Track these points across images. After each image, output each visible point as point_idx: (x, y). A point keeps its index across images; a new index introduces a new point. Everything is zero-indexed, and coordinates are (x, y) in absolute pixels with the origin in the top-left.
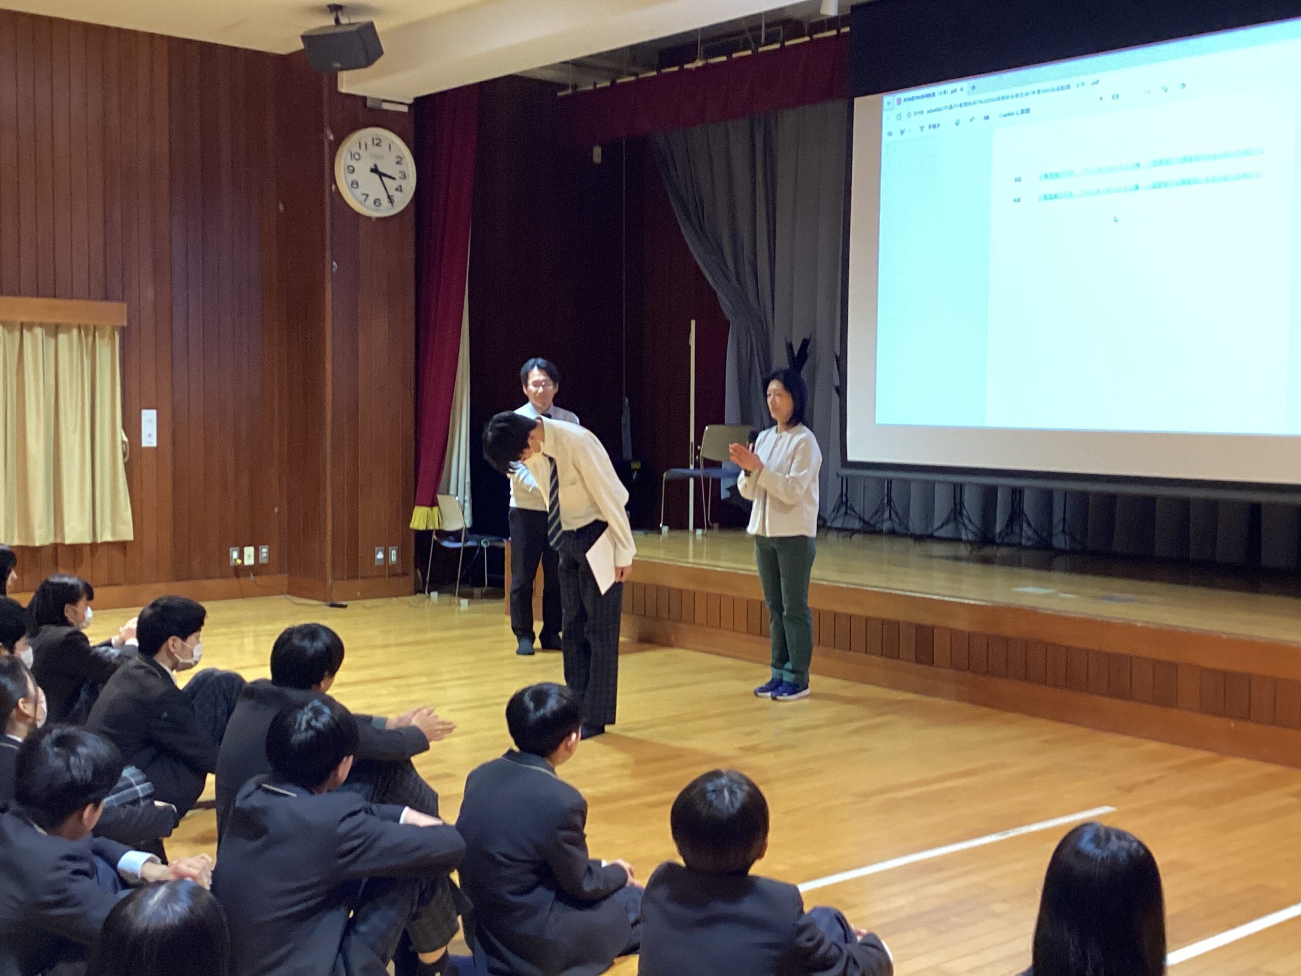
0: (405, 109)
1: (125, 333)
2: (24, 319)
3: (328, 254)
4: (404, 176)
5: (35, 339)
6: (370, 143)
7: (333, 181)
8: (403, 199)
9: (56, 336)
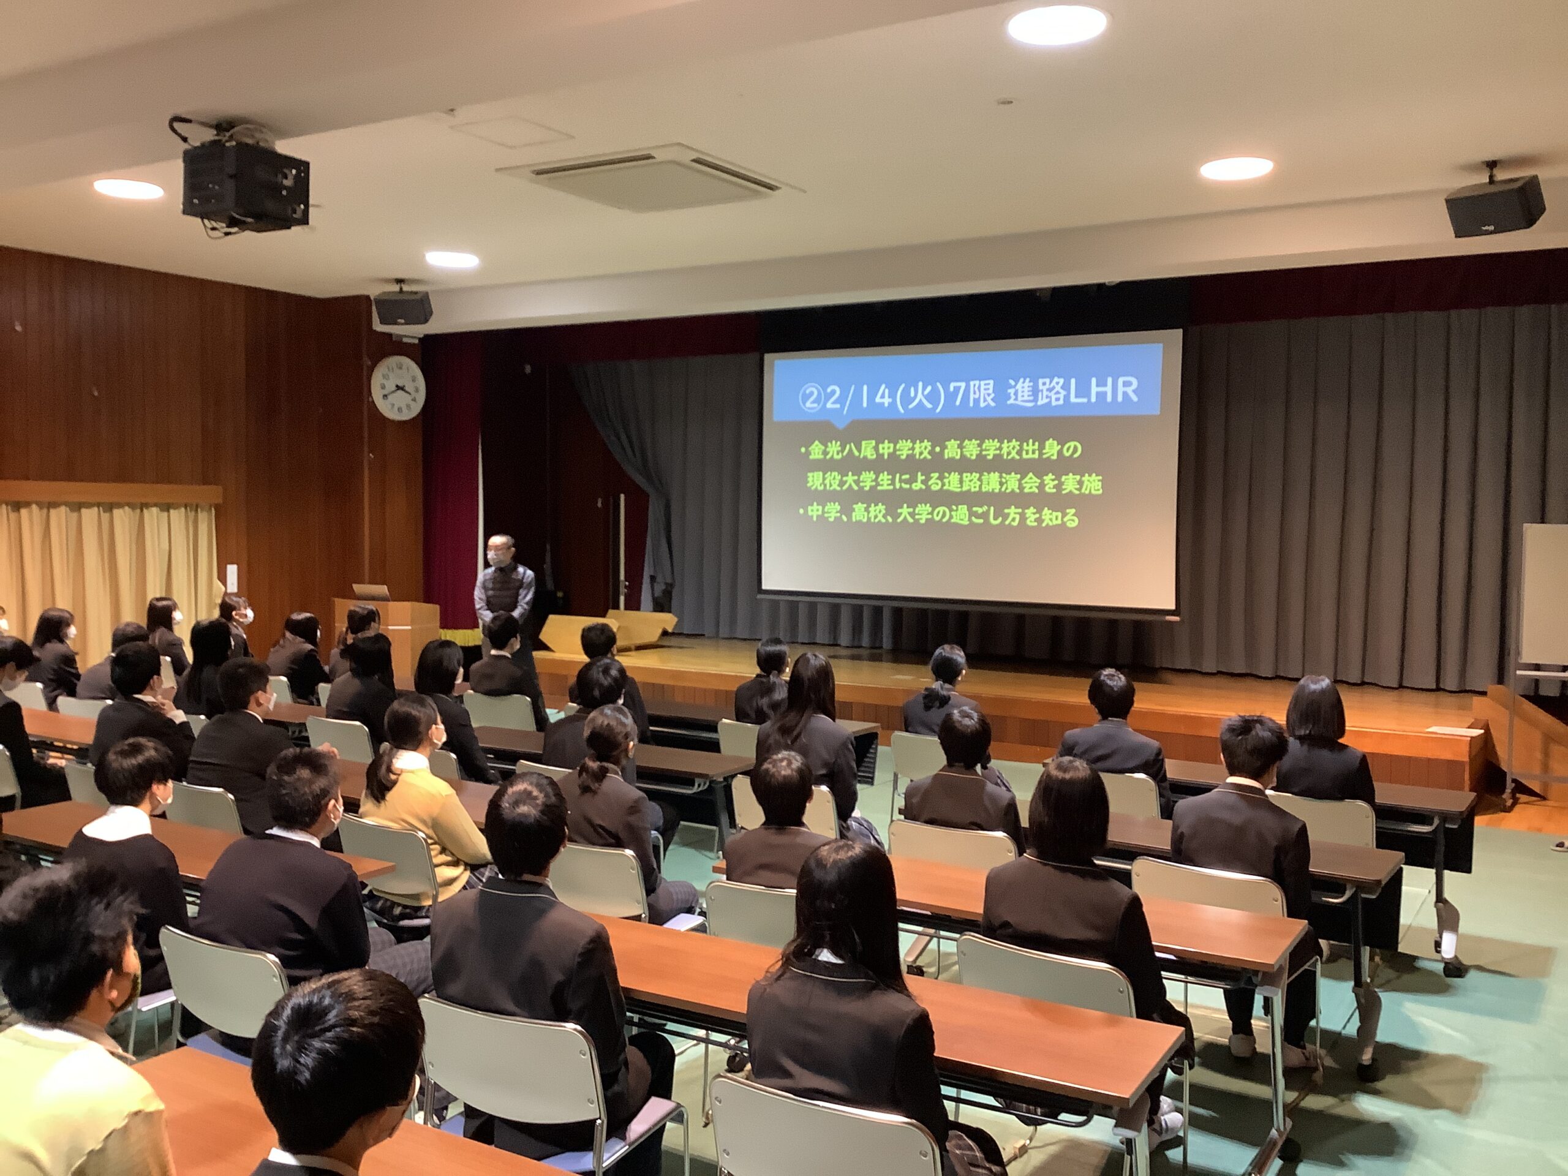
0: (416, 341)
1: (218, 508)
2: (144, 501)
3: (366, 449)
4: (417, 390)
5: (152, 515)
6: (395, 367)
7: (370, 393)
8: (417, 408)
9: (168, 511)
